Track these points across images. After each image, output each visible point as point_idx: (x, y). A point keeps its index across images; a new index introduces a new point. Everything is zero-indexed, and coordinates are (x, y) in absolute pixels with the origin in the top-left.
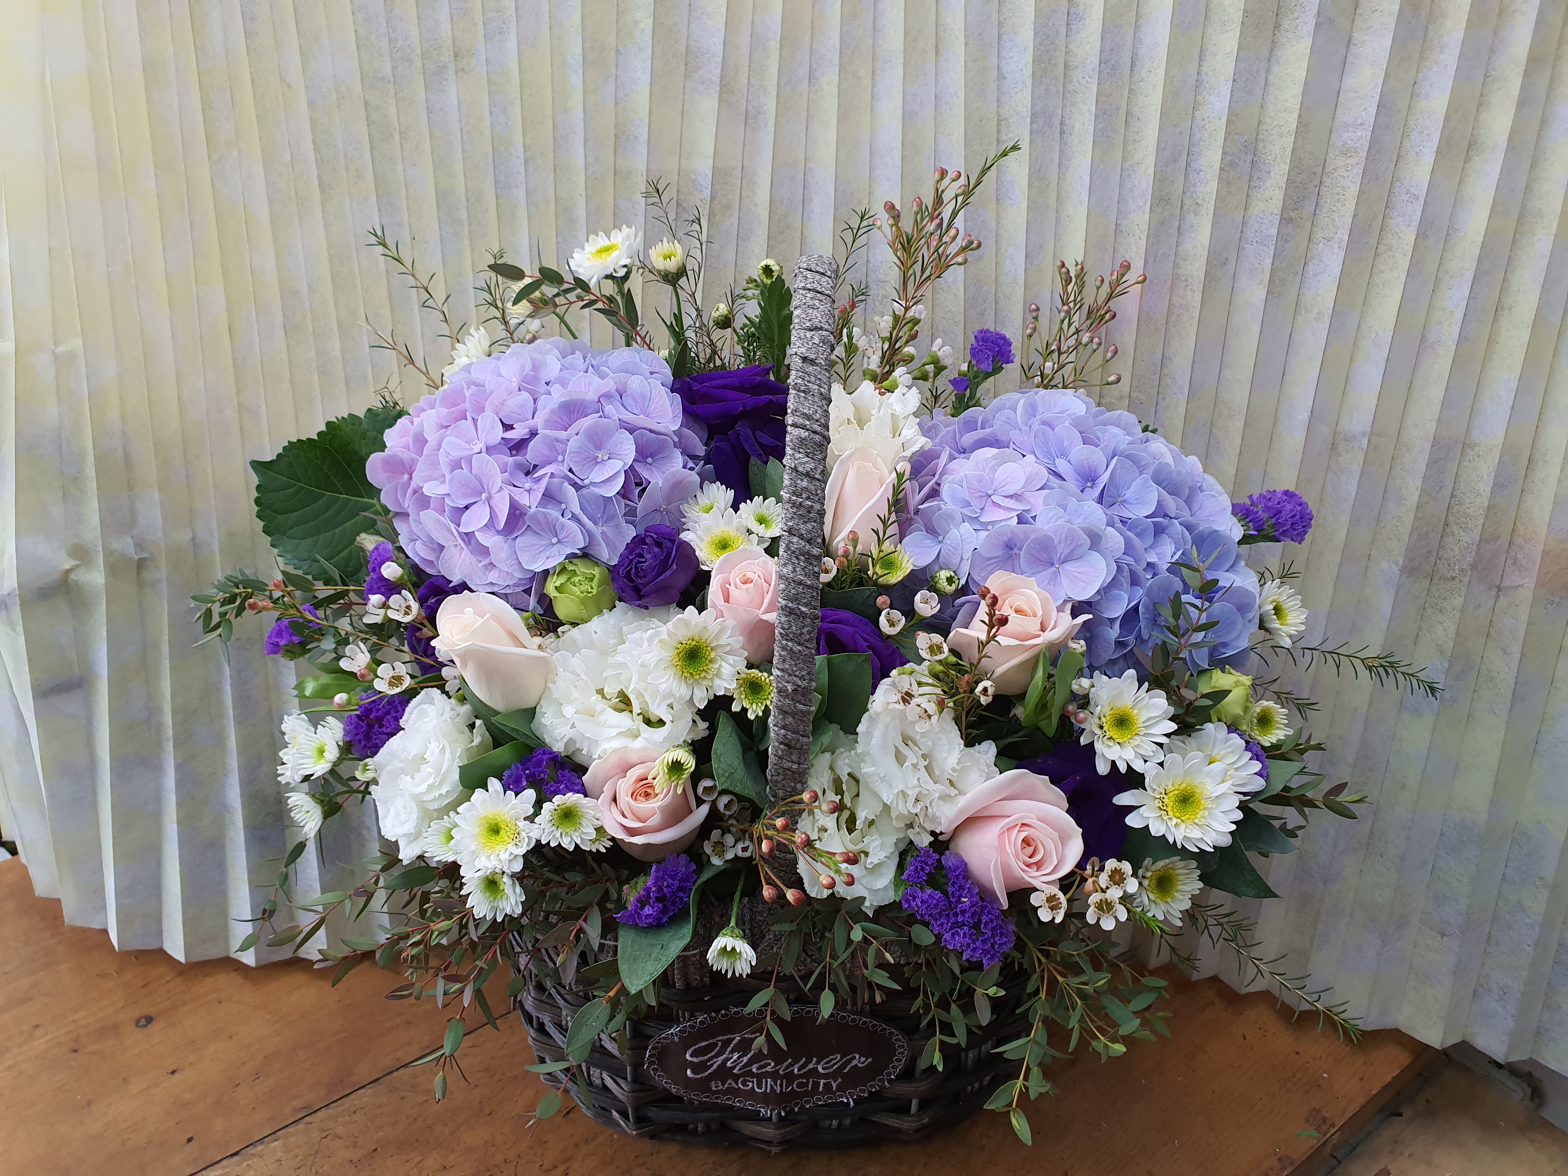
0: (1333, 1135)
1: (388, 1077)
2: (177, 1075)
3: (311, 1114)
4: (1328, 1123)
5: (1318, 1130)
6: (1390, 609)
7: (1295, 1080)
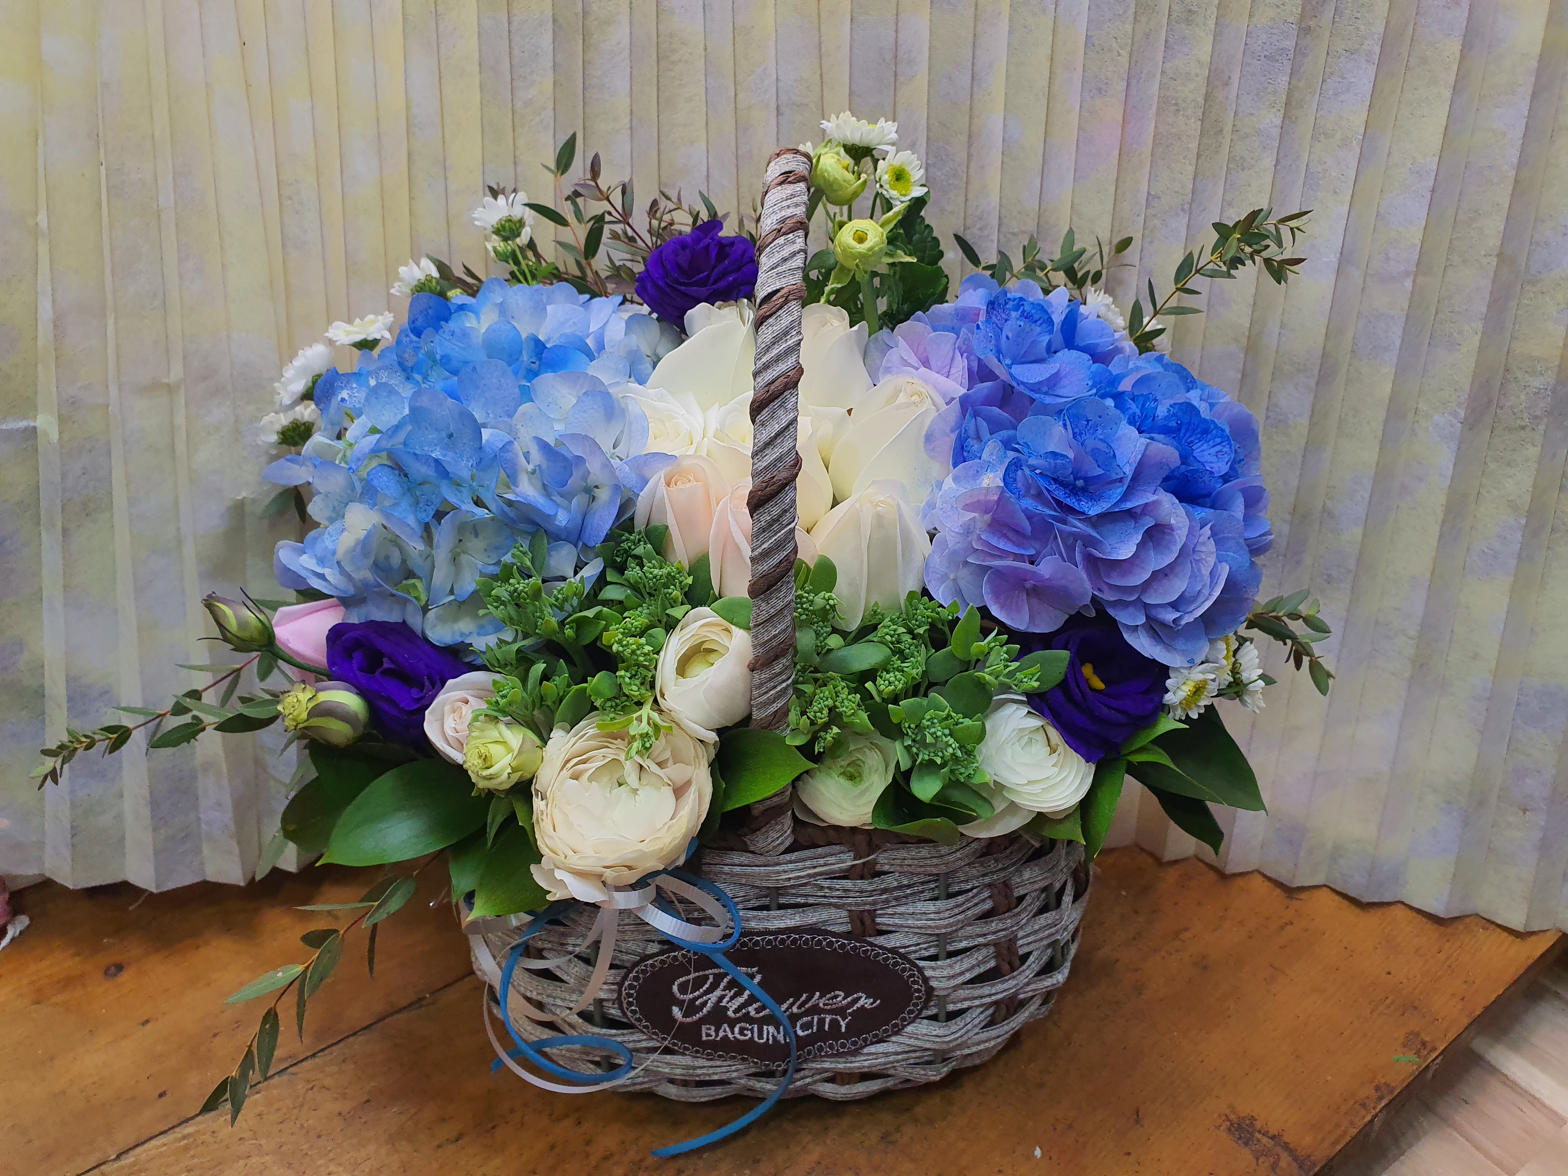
0: (1434, 1060)
1: (380, 1024)
2: (149, 1026)
3: (295, 1064)
4: (1429, 1047)
5: (1418, 1053)
6: (1451, 466)
7: (1388, 1001)
